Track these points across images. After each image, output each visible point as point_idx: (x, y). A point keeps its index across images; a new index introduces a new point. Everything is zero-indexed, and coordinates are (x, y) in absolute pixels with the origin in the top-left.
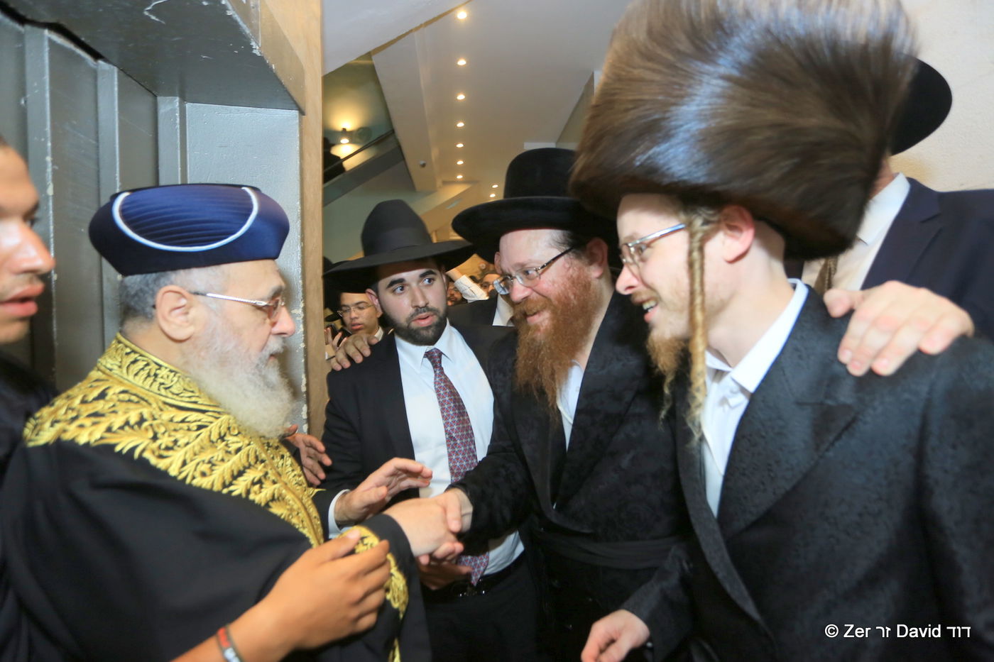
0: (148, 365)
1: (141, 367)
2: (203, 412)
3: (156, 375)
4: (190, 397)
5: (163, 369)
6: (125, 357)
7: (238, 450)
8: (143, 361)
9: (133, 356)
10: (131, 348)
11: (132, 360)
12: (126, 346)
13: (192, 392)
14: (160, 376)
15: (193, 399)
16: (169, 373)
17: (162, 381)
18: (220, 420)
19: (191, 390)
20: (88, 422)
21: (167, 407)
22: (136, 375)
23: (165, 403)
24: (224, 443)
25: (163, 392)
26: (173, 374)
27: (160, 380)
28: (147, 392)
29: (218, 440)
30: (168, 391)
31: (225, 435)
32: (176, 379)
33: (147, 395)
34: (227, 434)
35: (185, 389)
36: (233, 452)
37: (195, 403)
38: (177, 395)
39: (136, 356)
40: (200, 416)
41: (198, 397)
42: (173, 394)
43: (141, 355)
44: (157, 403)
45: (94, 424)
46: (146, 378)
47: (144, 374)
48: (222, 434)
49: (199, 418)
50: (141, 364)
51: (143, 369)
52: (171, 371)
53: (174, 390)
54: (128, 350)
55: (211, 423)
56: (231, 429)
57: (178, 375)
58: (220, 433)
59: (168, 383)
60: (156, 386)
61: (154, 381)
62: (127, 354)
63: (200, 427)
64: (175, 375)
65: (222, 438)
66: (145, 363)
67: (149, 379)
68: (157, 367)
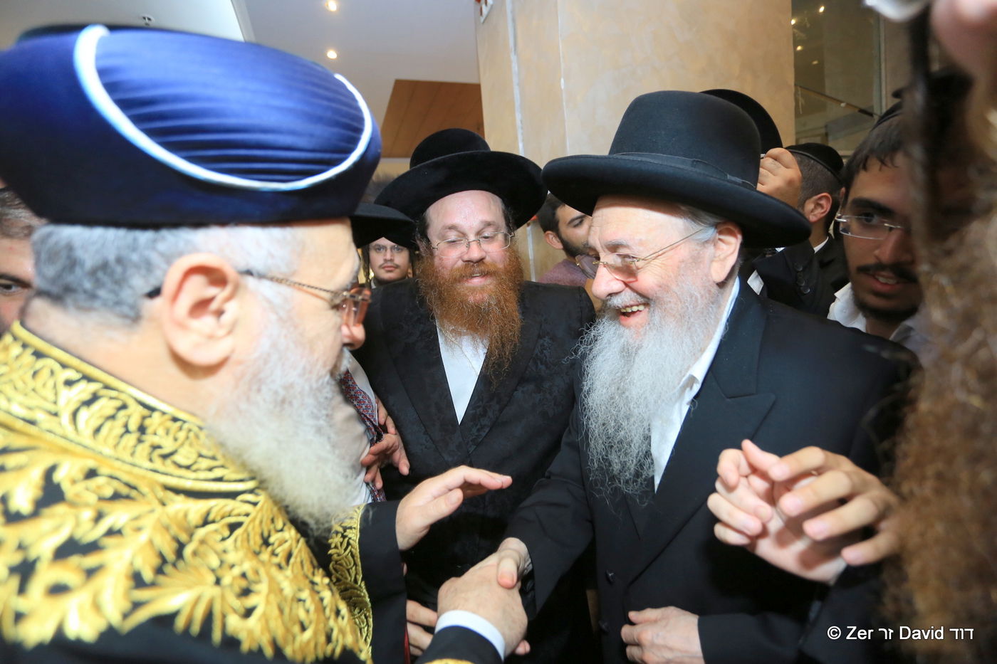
0: (124, 407)
1: (110, 412)
2: (232, 495)
3: (142, 429)
4: (210, 469)
5: (156, 415)
6: (64, 392)
7: (289, 556)
8: (111, 398)
9: (84, 390)
10: (78, 371)
11: (86, 396)
12: (64, 366)
13: (214, 458)
14: (149, 431)
15: (218, 473)
16: (170, 424)
17: (156, 440)
18: (259, 506)
19: (210, 454)
20: (68, 573)
21: (170, 495)
22: (97, 430)
23: (167, 488)
24: (270, 548)
25: (158, 464)
26: (179, 424)
27: (150, 439)
28: (127, 468)
29: (261, 546)
30: (168, 462)
31: (269, 536)
32: (182, 435)
33: (130, 473)
34: (273, 532)
35: (200, 456)
36: (283, 564)
37: (220, 480)
38: (188, 467)
39: (94, 387)
40: (228, 504)
41: (223, 466)
42: (180, 466)
43: (107, 387)
44: (153, 490)
45: (90, 573)
46: (122, 436)
47: (117, 427)
48: (266, 534)
49: (228, 509)
50: (105, 406)
51: (113, 417)
52: (175, 420)
53: (178, 458)
54: (72, 375)
55: (247, 515)
56: (275, 520)
57: (186, 426)
58: (262, 535)
59: (168, 446)
60: (143, 449)
61: (140, 441)
62: (69, 383)
63: (233, 527)
64: (181, 428)
65: (266, 542)
66: (118, 404)
67: (127, 437)
68: (146, 412)
